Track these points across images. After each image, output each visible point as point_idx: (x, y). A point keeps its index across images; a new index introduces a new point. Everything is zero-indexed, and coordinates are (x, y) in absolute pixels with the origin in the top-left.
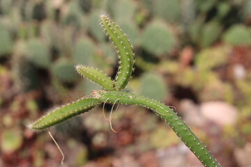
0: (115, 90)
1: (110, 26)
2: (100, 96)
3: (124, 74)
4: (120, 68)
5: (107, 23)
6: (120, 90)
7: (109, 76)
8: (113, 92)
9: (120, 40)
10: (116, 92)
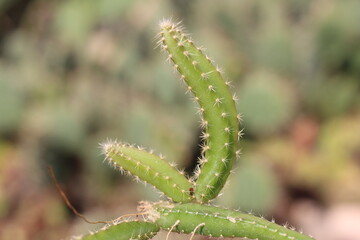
0: (194, 201)
1: (182, 48)
2: (158, 215)
3: (215, 165)
4: (205, 148)
5: (176, 40)
6: (205, 201)
7: (180, 168)
8: (190, 205)
9: (207, 81)
10: (198, 207)
